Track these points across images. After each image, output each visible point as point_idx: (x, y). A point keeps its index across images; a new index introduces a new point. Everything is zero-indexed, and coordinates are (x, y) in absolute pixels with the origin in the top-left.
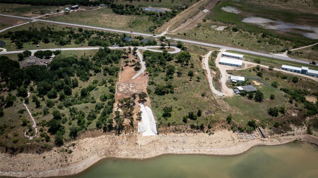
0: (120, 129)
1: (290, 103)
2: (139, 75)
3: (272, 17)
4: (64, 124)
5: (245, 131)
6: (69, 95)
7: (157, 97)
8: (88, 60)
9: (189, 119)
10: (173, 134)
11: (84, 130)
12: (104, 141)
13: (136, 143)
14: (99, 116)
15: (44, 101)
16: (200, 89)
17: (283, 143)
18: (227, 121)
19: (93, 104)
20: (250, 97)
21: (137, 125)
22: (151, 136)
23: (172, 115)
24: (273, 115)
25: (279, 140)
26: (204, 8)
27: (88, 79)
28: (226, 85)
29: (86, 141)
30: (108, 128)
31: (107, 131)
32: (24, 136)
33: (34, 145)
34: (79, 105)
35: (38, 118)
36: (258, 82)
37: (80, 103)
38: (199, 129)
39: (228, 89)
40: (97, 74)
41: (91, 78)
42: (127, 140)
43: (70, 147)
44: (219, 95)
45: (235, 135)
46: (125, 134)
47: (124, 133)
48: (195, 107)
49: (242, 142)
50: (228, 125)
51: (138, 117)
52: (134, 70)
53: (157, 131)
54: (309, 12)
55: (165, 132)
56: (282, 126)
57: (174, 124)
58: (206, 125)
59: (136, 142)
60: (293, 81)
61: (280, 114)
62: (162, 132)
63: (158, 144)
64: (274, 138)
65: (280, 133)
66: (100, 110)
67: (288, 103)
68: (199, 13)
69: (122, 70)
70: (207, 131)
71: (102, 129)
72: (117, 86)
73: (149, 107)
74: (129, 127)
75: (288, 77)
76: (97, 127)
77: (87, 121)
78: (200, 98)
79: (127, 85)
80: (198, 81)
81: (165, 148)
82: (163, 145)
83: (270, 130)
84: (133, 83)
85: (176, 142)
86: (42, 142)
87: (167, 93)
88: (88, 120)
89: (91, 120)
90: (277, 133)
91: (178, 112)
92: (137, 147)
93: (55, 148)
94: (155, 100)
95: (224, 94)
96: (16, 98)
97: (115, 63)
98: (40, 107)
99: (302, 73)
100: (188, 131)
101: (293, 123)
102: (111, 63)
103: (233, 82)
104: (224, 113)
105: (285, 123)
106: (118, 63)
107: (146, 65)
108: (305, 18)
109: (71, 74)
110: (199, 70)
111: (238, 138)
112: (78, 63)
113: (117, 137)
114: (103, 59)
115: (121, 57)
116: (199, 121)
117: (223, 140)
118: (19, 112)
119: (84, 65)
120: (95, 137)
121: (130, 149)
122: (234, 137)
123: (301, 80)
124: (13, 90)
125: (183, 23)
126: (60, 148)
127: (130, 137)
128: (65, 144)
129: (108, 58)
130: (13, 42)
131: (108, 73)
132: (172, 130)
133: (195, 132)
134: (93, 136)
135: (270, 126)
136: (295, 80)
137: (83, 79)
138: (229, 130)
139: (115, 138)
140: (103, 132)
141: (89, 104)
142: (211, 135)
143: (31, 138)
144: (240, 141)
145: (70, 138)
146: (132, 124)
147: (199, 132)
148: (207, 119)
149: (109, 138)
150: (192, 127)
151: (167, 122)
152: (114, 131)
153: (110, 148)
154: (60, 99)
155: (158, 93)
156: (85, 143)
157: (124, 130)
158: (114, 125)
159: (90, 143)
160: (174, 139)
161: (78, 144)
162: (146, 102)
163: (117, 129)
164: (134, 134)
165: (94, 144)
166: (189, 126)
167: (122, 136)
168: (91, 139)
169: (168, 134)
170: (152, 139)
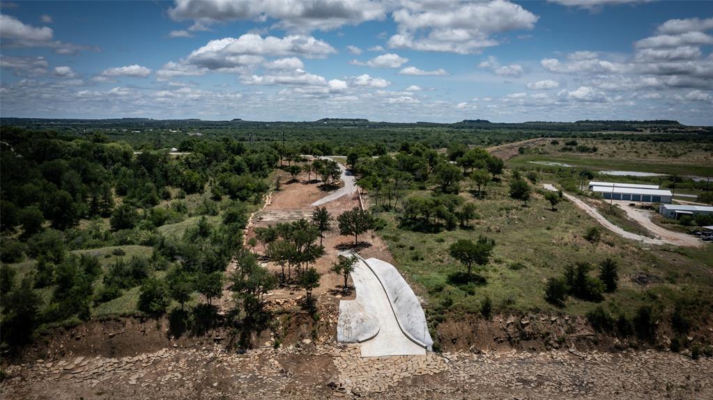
0: (250, 325)
2: (336, 198)
9: (570, 298)
10: (512, 353)
12: (163, 373)
13: (332, 386)
16: (571, 226)
19: (149, 247)
21: (334, 311)
22: (406, 358)
23: (489, 281)
27: (154, 203)
28: (660, 226)
29: (71, 366)
30: (192, 318)
31: (188, 332)
34: (87, 250)
39: (673, 232)
41: (164, 202)
42: (282, 372)
44: (647, 242)
46: (276, 346)
47: (268, 344)
51: (339, 286)
52: (317, 191)
53: (432, 336)
55: (473, 342)
58: (661, 319)
59: (331, 381)
62: (454, 341)
63: (446, 388)
70: (675, 341)
72: (257, 214)
73: (383, 259)
74: (293, 319)
76: (141, 309)
78: (584, 244)
80: (554, 210)
87: (451, 227)
88: (107, 284)
89: (124, 287)
91: (512, 274)
92: (337, 399)
94: (402, 242)
95: (666, 241)
97: (253, 176)
100: (584, 343)
102: (240, 174)
103: (679, 214)
106: (265, 176)
112: (130, 164)
113: (236, 359)
114: (216, 165)
115: (277, 167)
116: (620, 305)
119: (150, 169)
120: (123, 356)
127: (296, 359)
129: (232, 162)
131: (228, 195)
132: (502, 335)
133: (618, 348)
134: (113, 350)
139: (221, 362)
140: (168, 335)
141: (132, 248)
146: (309, 305)
147: (636, 348)
148: (654, 297)
149: (190, 363)
151: (477, 301)
152: (223, 333)
155: (413, 226)
156: (63, 374)
157: (273, 329)
158: (223, 308)
159: (85, 378)
160: (526, 373)
161: (23, 379)
162: (366, 249)
163: (237, 325)
164: (320, 349)
165: (108, 381)
166: (582, 318)
167: (260, 356)
168: (99, 361)
169: (487, 353)
170: (413, 369)
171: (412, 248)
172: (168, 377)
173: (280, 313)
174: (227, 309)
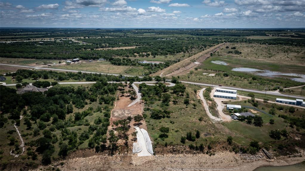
0: (113, 149)
1: (291, 128)
2: (135, 103)
3: (259, 68)
4: (55, 144)
5: (248, 152)
6: (62, 119)
7: (153, 121)
8: (84, 90)
9: (187, 140)
10: (171, 155)
11: (75, 149)
12: (96, 161)
13: (131, 163)
14: (91, 136)
15: (36, 124)
16: (197, 115)
17: (291, 164)
18: (228, 142)
19: (87, 126)
20: (249, 122)
21: (132, 145)
22: (147, 157)
23: (169, 136)
24: (275, 138)
25: (287, 161)
26: (195, 61)
27: (83, 106)
28: (223, 112)
29: (76, 160)
30: (100, 148)
31: (100, 151)
32: (10, 154)
33: (18, 163)
34: (71, 128)
35: (27, 139)
36: (255, 111)
37: (74, 126)
38: (198, 150)
39: (225, 115)
40: (92, 103)
41: (86, 106)
42: (121, 160)
43: (58, 166)
44: (216, 120)
45: (238, 156)
46: (119, 154)
47: (117, 153)
48: (193, 129)
49: (246, 163)
50: (229, 146)
51: (133, 138)
52: (129, 100)
53: (153, 151)
54: (293, 64)
55: (162, 152)
56: (287, 148)
57: (171, 144)
58: (206, 146)
60: (289, 111)
61: (282, 137)
62: (158, 152)
63: (155, 164)
64: (280, 159)
65: (286, 154)
66: (93, 131)
67: (289, 127)
68: (191, 64)
69: (118, 99)
70: (207, 152)
71: (94, 149)
72: (113, 112)
73: (145, 129)
74: (123, 147)
75: (284, 108)
76: (89, 146)
77: (78, 141)
78: (197, 122)
79: (123, 111)
80: (195, 108)
81: (162, 168)
82: (160, 165)
83: (275, 152)
84: (129, 110)
85: (175, 162)
86: (28, 160)
87: (164, 117)
88: (80, 140)
89: (84, 140)
90: (282, 155)
91: (176, 134)
92: (132, 167)
93: (41, 167)
94: (150, 123)
95: (221, 119)
96: (7, 120)
97: (111, 94)
98: (30, 129)
99: (297, 105)
100: (187, 152)
101: (298, 146)
102: (107, 94)
103: (230, 109)
104: (223, 135)
105: (289, 146)
106: (114, 94)
107: (142, 95)
108: (290, 68)
109: (66, 102)
110: (194, 99)
111: (241, 159)
112: (75, 92)
113: (111, 157)
114: (99, 90)
115: (117, 89)
116: (198, 142)
117: (225, 161)
118: (8, 133)
119: (81, 94)
120: (86, 157)
121: (123, 169)
122: (237, 158)
123: (297, 110)
124: (5, 113)
125: (176, 70)
126: (47, 167)
127: (124, 157)
128: (53, 163)
129: (104, 90)
130: (14, 78)
131: (104, 102)
132: (169, 151)
133: (195, 153)
134: (84, 156)
135: (274, 149)
136: (292, 110)
137: (78, 106)
138: (230, 151)
139: (107, 158)
140: (96, 152)
141: (82, 127)
142: (212, 156)
143: (17, 156)
144: (243, 161)
145: (60, 157)
146: (126, 144)
147: (199, 153)
148: (206, 140)
149: (101, 158)
150: (191, 147)
151: (164, 142)
152: (107, 151)
153: (101, 167)
154: (53, 123)
155: (154, 117)
156: (75, 162)
157: (118, 150)
158: (107, 145)
159: (80, 163)
160: (172, 160)
161: (67, 164)
162: (141, 125)
163: (110, 149)
164: (129, 154)
165: (85, 164)
166: (188, 146)
167: (116, 156)
168: (82, 159)
169: (165, 155)
170: (148, 159)
171: (152, 125)
172: (97, 162)
173: (120, 146)
174: (108, 145)
